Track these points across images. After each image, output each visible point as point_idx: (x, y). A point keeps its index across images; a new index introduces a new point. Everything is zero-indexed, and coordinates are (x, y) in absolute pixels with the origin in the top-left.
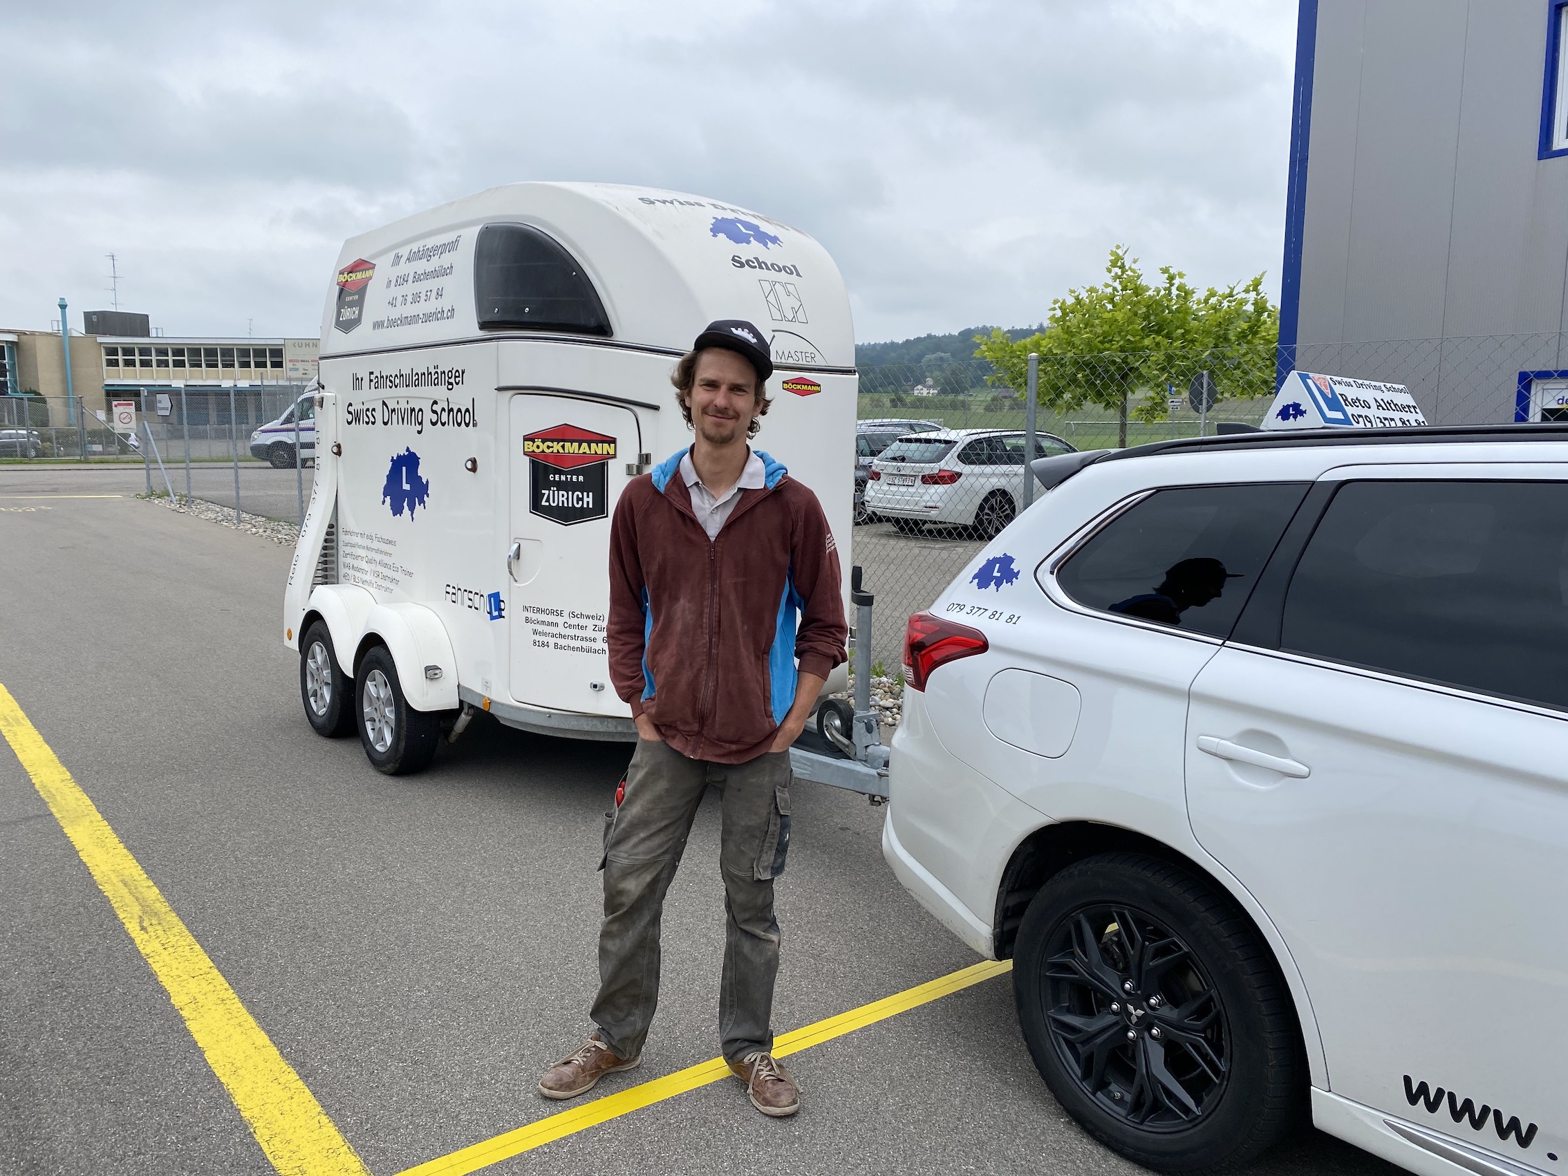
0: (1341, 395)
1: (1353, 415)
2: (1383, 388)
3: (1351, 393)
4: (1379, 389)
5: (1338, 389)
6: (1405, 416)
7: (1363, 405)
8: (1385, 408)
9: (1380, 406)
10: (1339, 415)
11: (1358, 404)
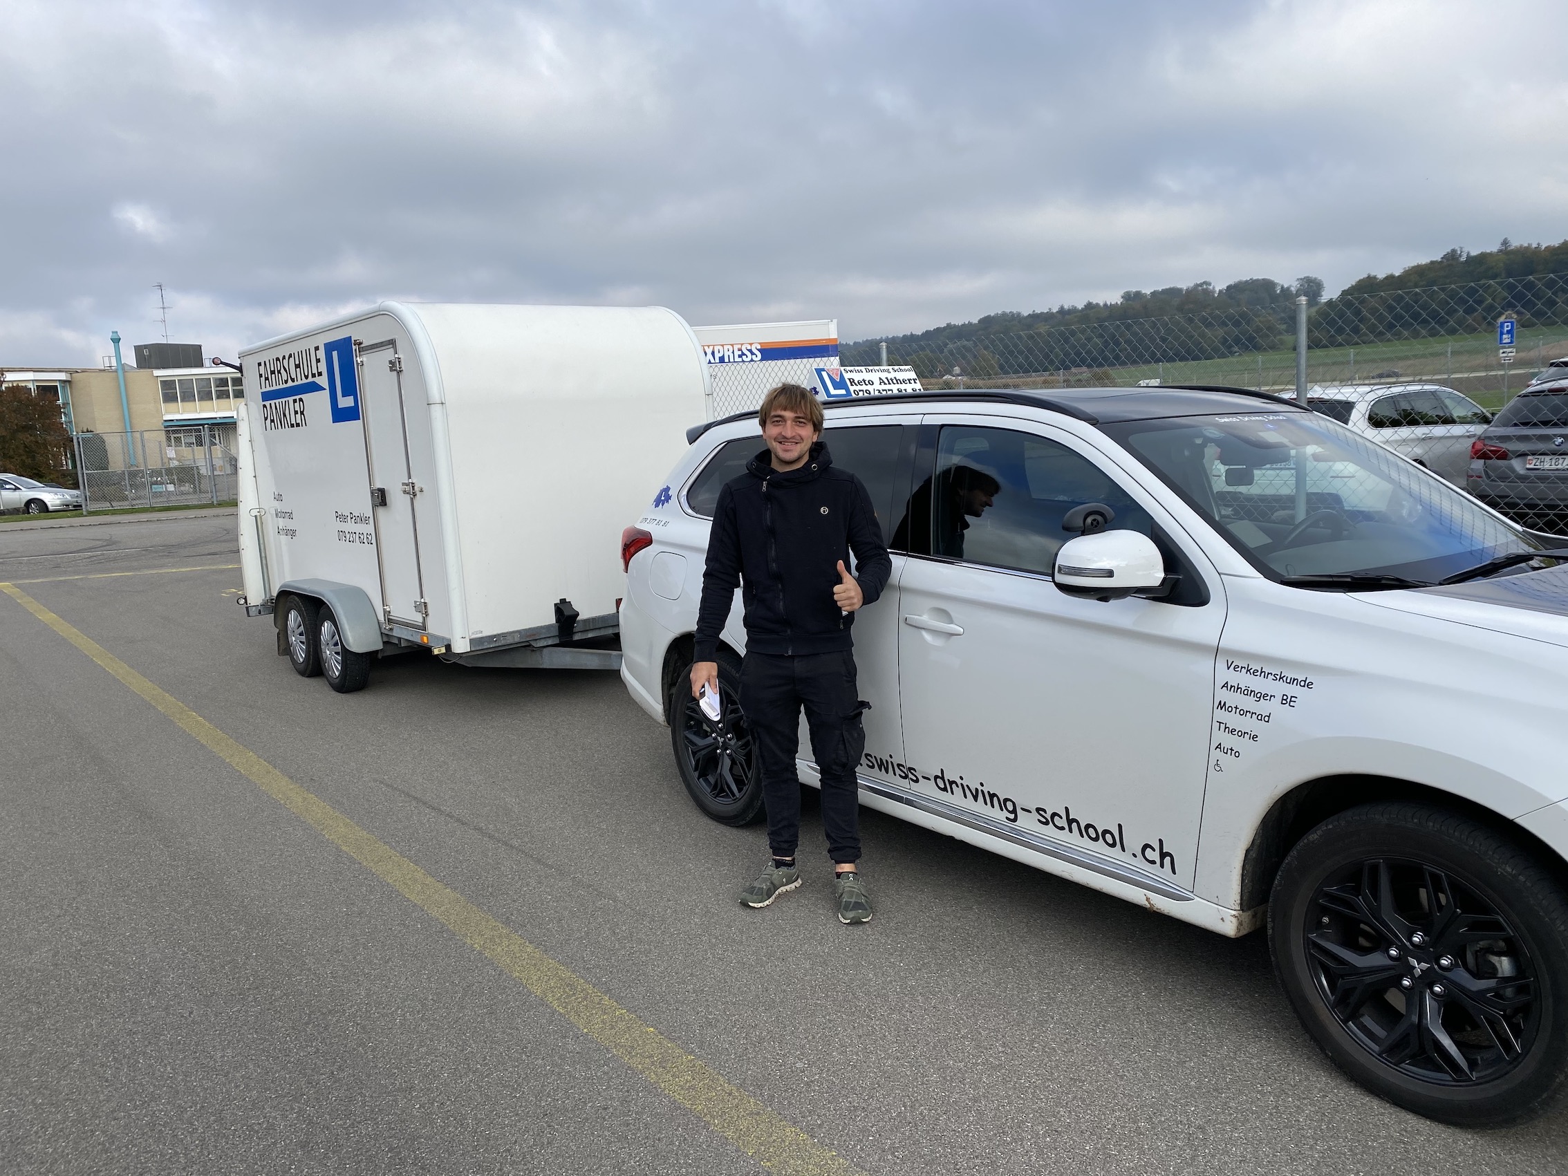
0: (850, 379)
1: (854, 391)
2: (891, 370)
3: (857, 377)
4: (888, 371)
5: (847, 376)
6: (903, 387)
7: (867, 383)
8: (887, 382)
9: (883, 382)
10: (843, 392)
11: (863, 383)
